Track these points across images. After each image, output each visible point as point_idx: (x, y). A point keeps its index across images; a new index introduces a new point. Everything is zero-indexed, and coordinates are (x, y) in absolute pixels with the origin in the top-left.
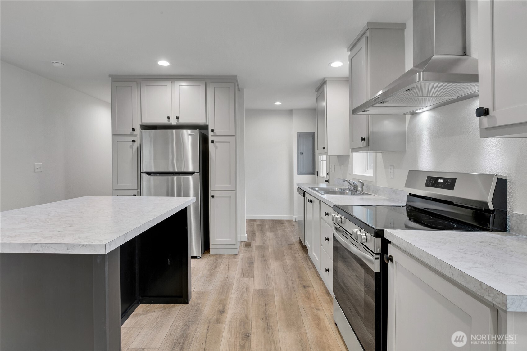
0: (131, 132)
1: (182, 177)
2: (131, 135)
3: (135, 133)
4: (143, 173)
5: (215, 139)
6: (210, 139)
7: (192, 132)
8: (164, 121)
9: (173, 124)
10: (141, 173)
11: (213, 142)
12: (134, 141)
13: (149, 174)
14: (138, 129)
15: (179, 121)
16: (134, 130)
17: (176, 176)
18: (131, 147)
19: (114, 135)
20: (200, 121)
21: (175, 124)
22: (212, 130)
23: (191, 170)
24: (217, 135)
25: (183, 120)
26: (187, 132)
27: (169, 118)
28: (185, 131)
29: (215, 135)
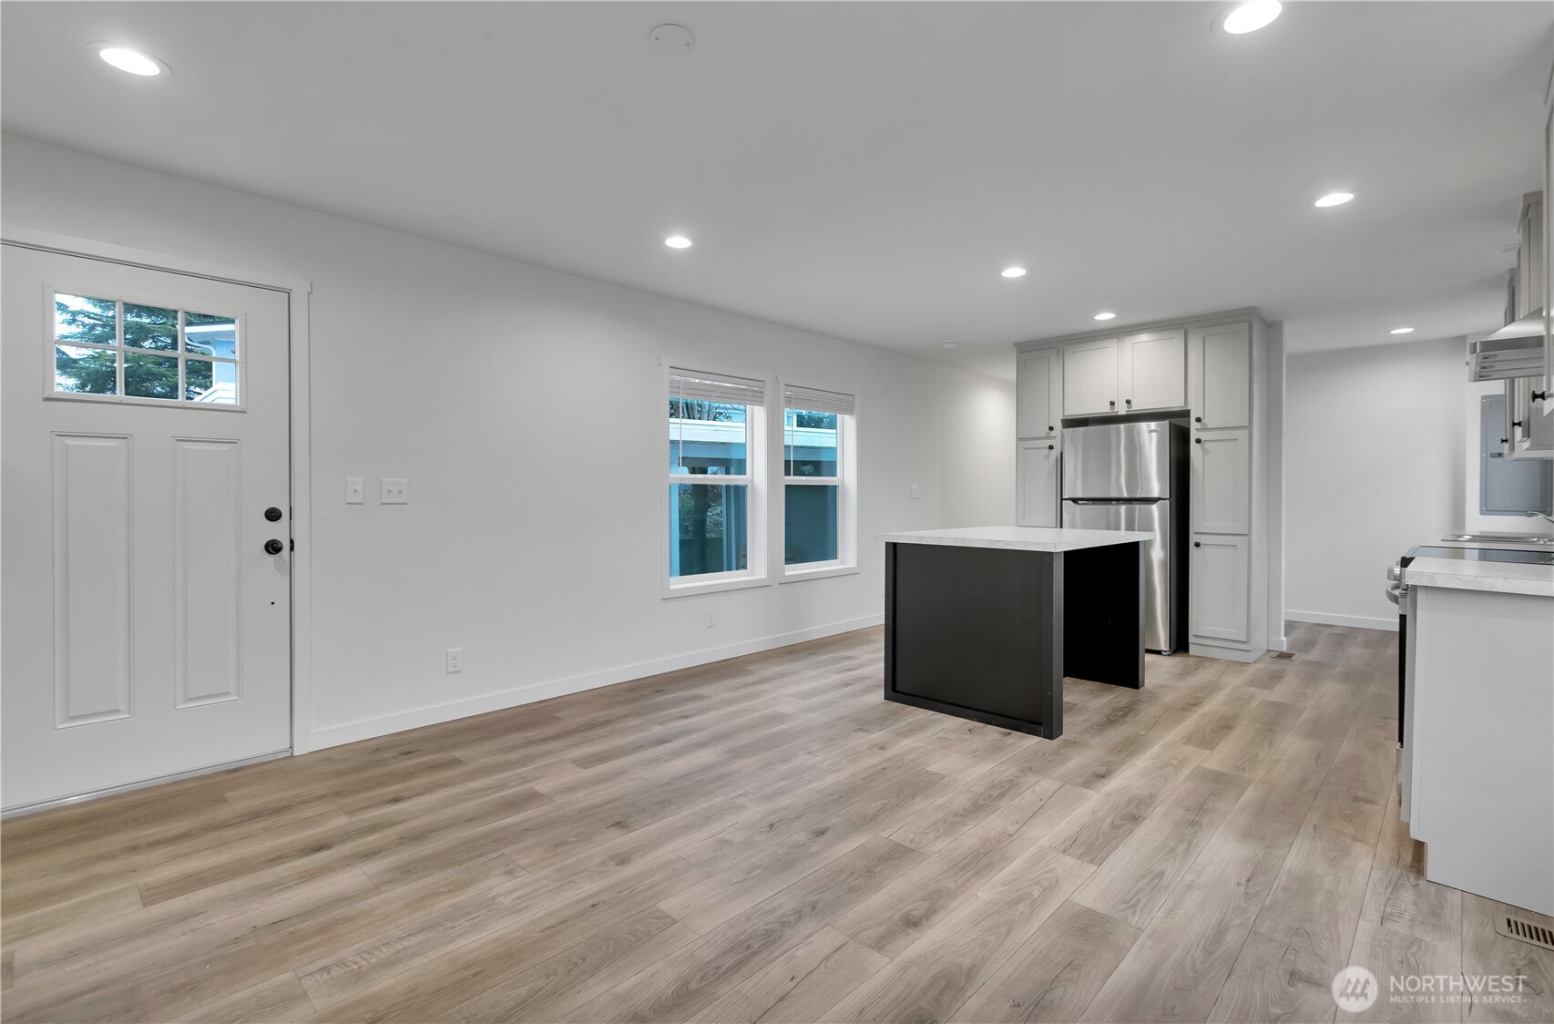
0: (1047, 433)
1: (1137, 507)
2: (1048, 437)
3: (1053, 433)
4: (1065, 499)
5: (1202, 435)
6: (1194, 435)
7: (1158, 426)
8: (1103, 409)
9: (1120, 414)
10: (1062, 499)
11: (1198, 441)
12: (1051, 447)
13: (1075, 500)
14: (1058, 425)
15: (1131, 407)
16: (1051, 428)
17: (1124, 504)
18: (1047, 457)
19: (1019, 439)
20: (1175, 403)
21: (1124, 413)
22: (1198, 420)
23: (1156, 494)
24: (1209, 427)
25: (1138, 406)
26: (1149, 426)
27: (1112, 403)
28: (1144, 426)
29: (1205, 429)
